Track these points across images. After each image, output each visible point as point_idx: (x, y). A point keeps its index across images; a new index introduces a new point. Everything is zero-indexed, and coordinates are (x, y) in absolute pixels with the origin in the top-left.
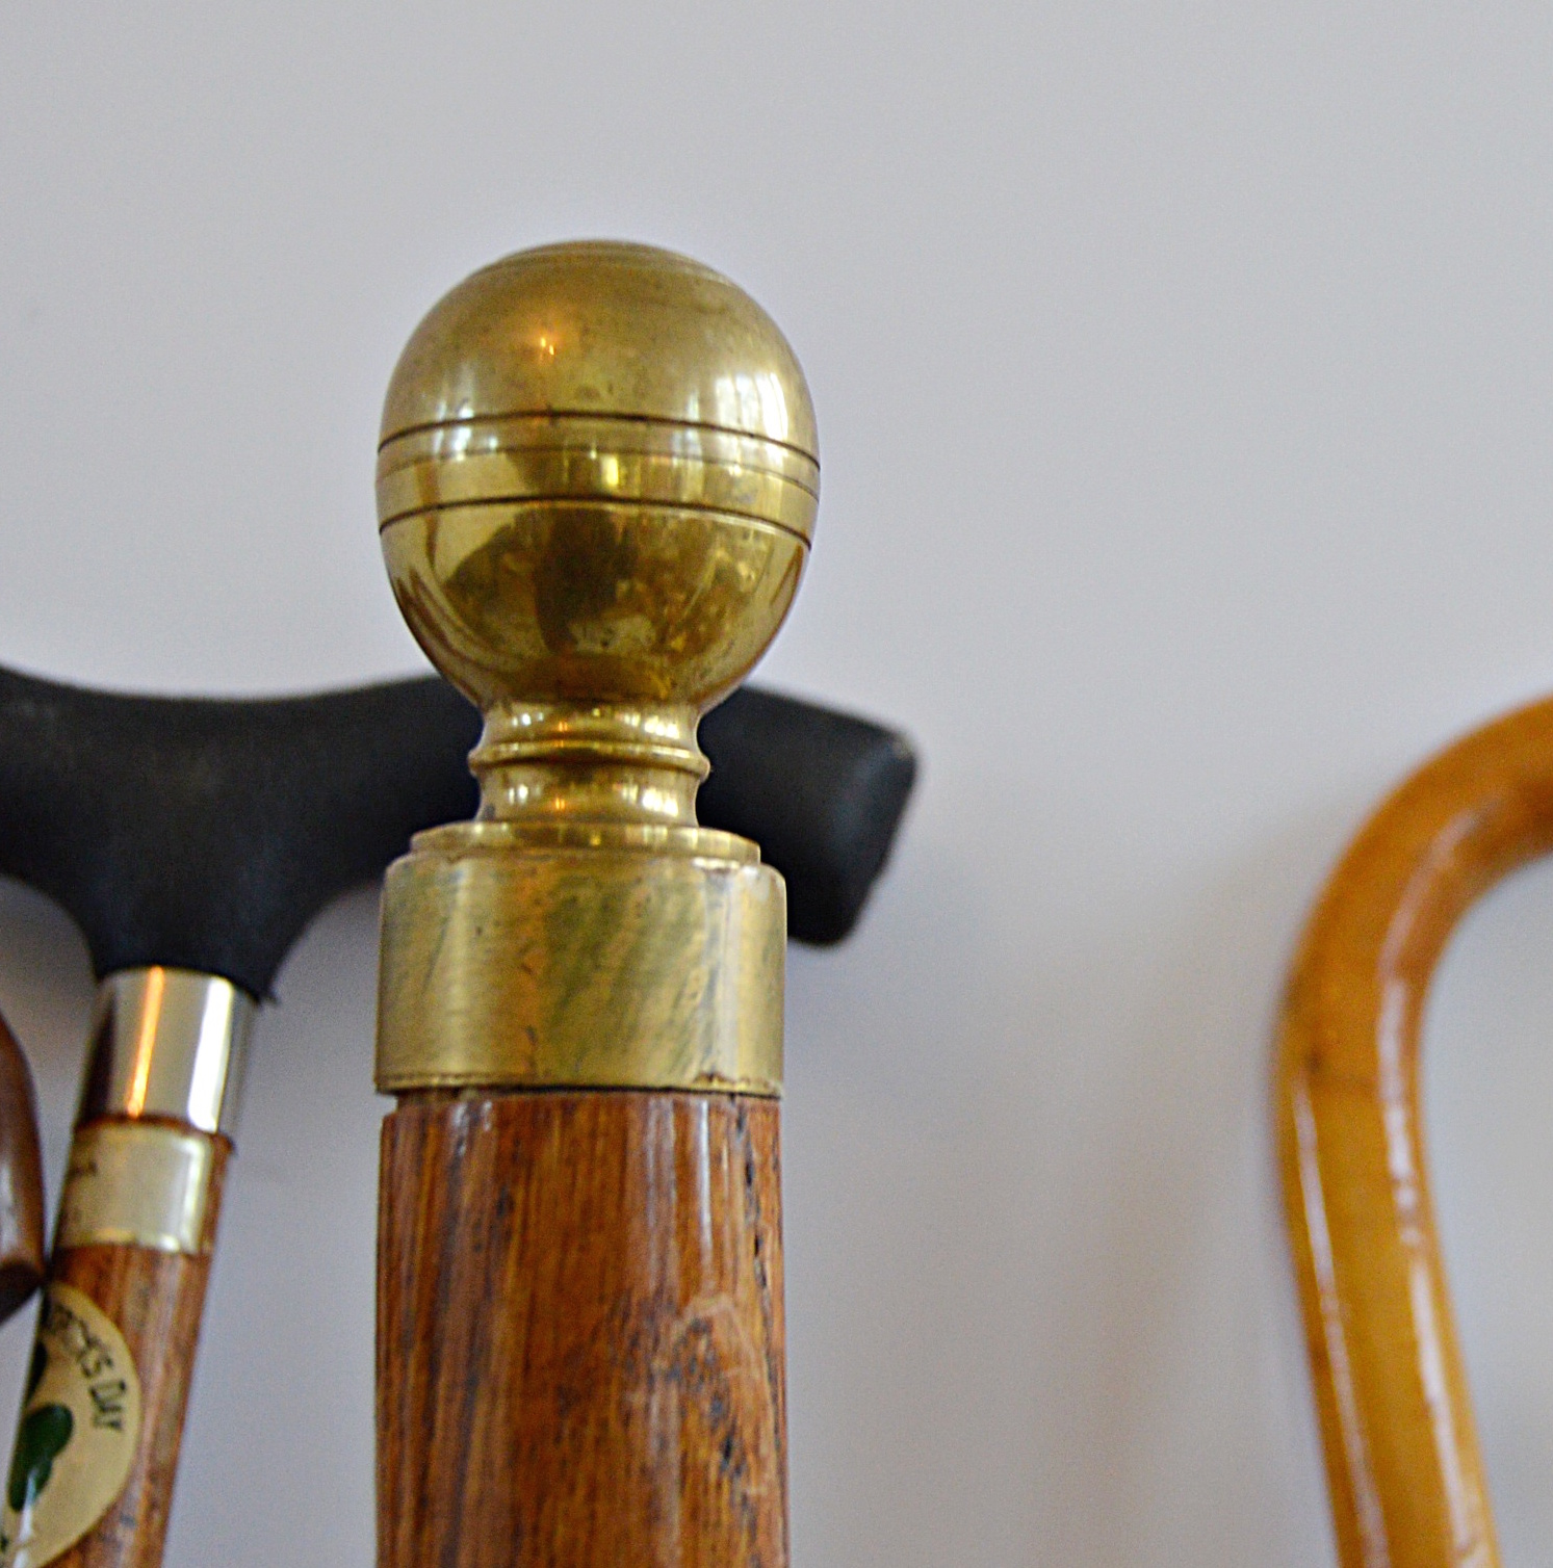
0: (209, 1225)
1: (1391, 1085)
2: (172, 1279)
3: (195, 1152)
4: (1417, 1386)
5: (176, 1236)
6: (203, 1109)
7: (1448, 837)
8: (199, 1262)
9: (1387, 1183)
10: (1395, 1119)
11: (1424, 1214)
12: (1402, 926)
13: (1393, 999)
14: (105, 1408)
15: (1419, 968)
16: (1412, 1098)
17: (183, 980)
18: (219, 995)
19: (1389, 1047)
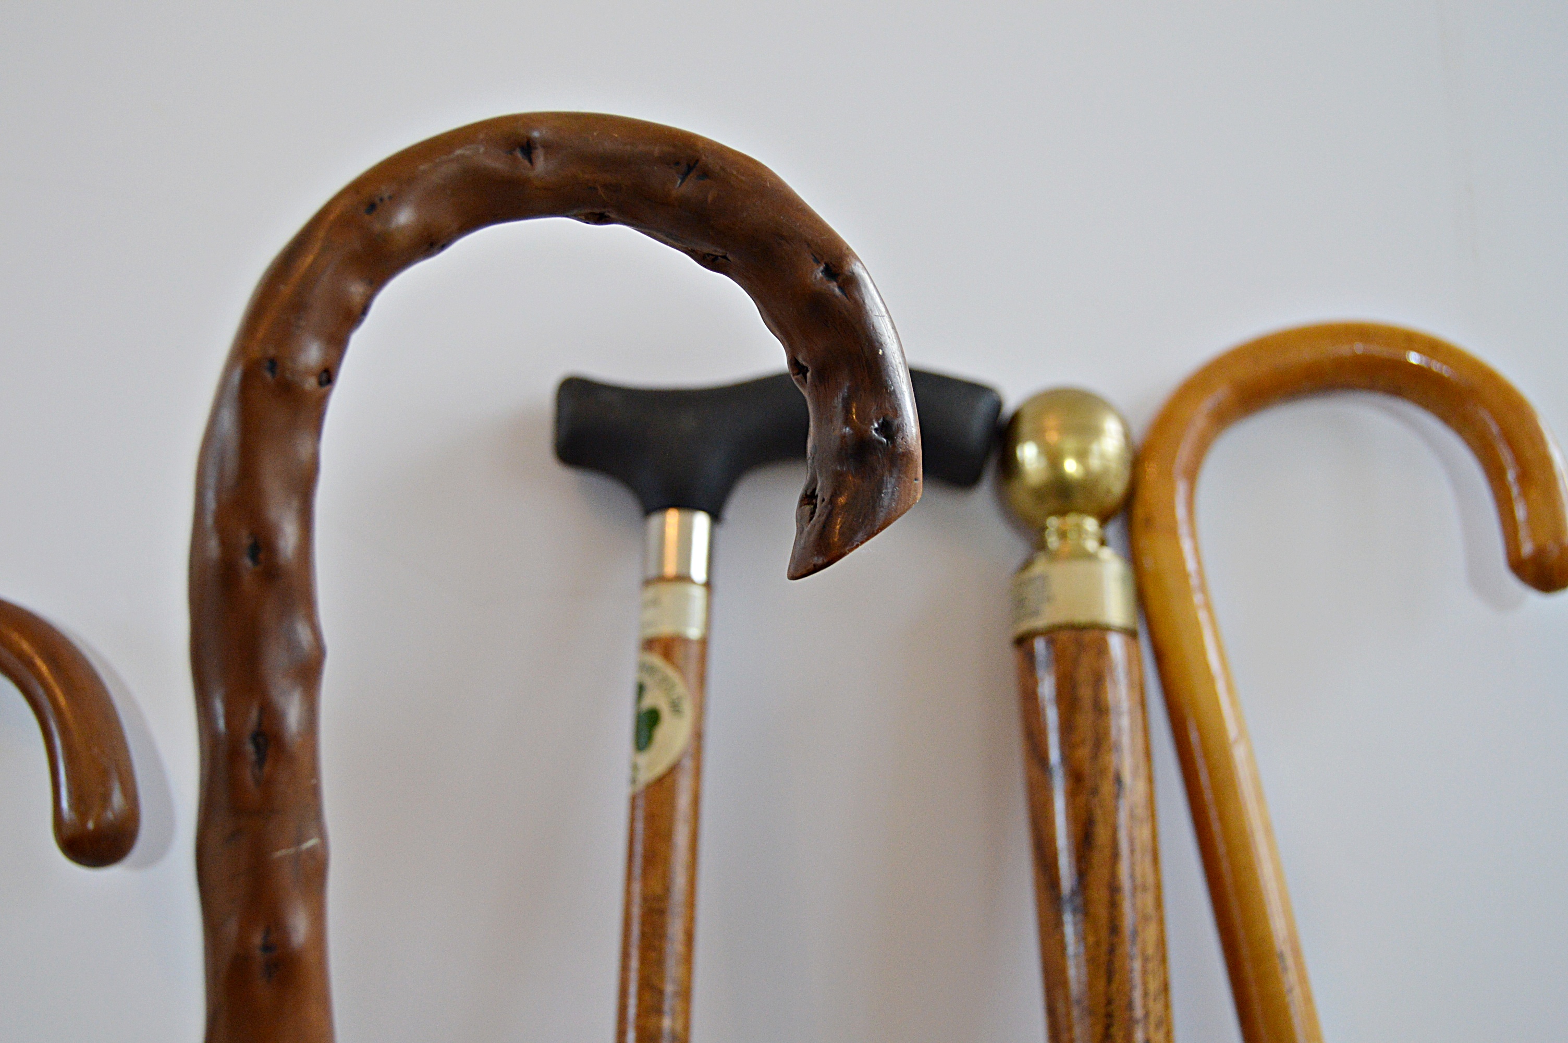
0: (708, 623)
1: (1183, 529)
2: (694, 650)
3: (698, 594)
4: (1207, 667)
5: (694, 632)
6: (698, 571)
7: (1207, 404)
8: (704, 642)
9: (1185, 575)
10: (1186, 545)
11: (1203, 588)
12: (1184, 453)
13: (1181, 489)
14: (676, 708)
15: (1192, 475)
16: (1193, 535)
17: (686, 515)
18: (701, 521)
19: (1181, 512)
